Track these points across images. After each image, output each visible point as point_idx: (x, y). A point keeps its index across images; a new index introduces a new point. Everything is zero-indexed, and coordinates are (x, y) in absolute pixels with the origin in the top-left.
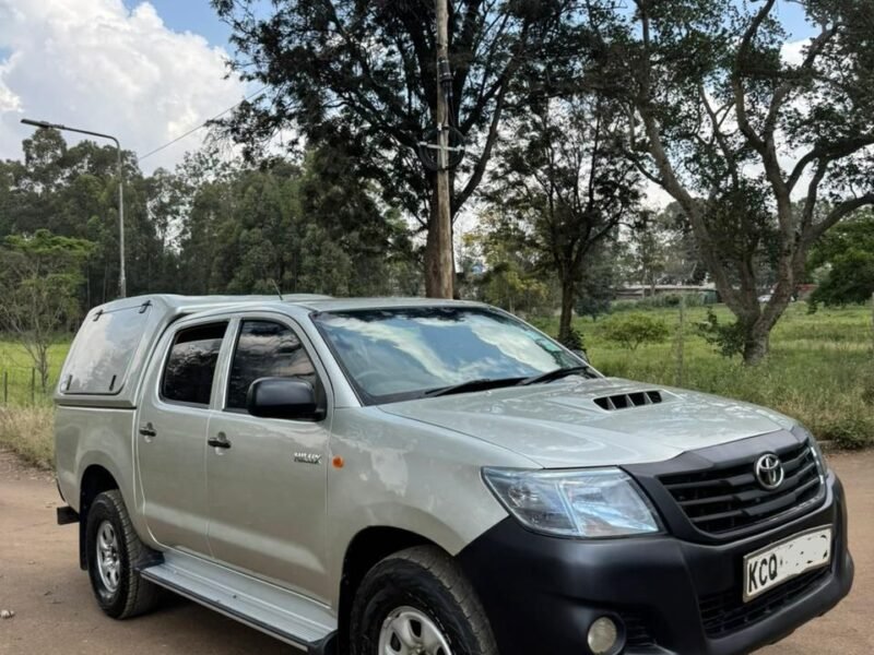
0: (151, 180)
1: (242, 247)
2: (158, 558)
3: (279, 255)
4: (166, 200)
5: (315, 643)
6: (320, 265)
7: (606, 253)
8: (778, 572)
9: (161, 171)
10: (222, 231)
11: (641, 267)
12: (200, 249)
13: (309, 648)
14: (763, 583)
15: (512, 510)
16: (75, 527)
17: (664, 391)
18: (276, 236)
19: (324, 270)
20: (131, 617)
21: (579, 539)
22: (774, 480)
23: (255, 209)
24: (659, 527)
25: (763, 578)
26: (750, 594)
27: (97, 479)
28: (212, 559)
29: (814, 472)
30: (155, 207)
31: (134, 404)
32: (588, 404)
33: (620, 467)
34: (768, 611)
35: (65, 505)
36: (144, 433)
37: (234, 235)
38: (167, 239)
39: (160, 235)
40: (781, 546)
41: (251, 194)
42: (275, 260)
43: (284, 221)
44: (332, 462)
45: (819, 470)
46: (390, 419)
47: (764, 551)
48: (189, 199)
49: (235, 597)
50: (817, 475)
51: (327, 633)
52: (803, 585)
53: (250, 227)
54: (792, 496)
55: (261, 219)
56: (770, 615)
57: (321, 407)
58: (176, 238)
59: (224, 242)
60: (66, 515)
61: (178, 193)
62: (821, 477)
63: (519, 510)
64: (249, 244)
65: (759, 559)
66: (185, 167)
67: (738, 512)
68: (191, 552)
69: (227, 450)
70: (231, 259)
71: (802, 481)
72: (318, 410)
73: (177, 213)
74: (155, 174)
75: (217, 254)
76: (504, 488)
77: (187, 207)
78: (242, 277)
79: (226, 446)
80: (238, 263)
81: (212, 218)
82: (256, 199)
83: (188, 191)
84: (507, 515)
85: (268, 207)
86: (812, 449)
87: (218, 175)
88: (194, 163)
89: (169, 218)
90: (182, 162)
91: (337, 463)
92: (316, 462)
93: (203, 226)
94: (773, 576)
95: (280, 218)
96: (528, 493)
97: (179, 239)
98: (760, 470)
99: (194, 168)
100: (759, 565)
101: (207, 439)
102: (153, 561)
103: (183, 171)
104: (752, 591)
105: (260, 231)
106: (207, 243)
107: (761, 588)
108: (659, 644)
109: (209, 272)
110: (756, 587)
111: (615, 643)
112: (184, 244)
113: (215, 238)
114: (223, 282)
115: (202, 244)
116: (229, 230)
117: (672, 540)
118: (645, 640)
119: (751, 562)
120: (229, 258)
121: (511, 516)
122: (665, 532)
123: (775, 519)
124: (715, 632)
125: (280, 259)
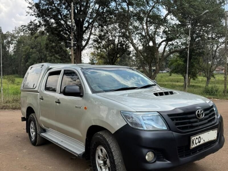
0: (6, 34)
1: (30, 54)
2: (44, 131)
3: (40, 56)
4: (10, 40)
5: (79, 154)
6: (52, 59)
7: (127, 59)
8: (201, 141)
9: (8, 32)
10: (25, 49)
11: (136, 63)
12: (19, 54)
13: (78, 156)
14: (196, 144)
15: (128, 122)
16: (25, 122)
17: (174, 91)
18: (40, 51)
19: (53, 61)
20: (38, 145)
21: (145, 130)
22: (201, 116)
23: (34, 44)
24: (167, 128)
25: (196, 143)
26: (192, 147)
27: (30, 110)
28: (56, 131)
29: (214, 114)
30: (7, 42)
31: (39, 91)
32: (152, 95)
33: (157, 112)
34: (198, 152)
35: (23, 116)
36: (41, 99)
37: (28, 50)
38: (10, 51)
39: (8, 49)
40: (202, 134)
41: (33, 39)
42: (40, 57)
43: (42, 47)
44: (84, 108)
45: (216, 114)
46: (99, 97)
47: (197, 136)
48: (16, 40)
49: (62, 141)
50: (215, 115)
51: (83, 152)
52: (209, 145)
53: (33, 48)
54: (207, 121)
55: (36, 47)
56: (198, 153)
57: (82, 94)
58: (12, 51)
59: (25, 52)
60: (23, 119)
61: (13, 38)
62: (216, 116)
63: (130, 122)
64: (32, 53)
65: (195, 137)
66: (15, 31)
67: (190, 125)
68: (52, 130)
69: (60, 104)
70: (27, 57)
71: (210, 117)
72: (81, 94)
73: (13, 43)
74: (7, 33)
75: (23, 55)
76: (126, 116)
77: (15, 42)
78: (30, 62)
79: (59, 103)
80: (29, 58)
81: (22, 45)
82: (34, 41)
83: (15, 37)
84: (126, 123)
85: (37, 43)
86: (214, 108)
87: (24, 33)
88: (17, 30)
89: (10, 45)
90: (14, 29)
91: (85, 108)
92: (80, 108)
93: (20, 48)
94: (199, 142)
95: (41, 46)
96: (132, 118)
97: (13, 51)
98: (197, 114)
99: (18, 31)
100: (195, 139)
101: (55, 101)
102: (43, 132)
103: (14, 32)
104: (193, 146)
105: (35, 49)
106: (21, 52)
107: (195, 145)
108: (166, 159)
109: (21, 60)
110: (194, 145)
111: (154, 158)
112: (14, 52)
113: (23, 51)
114: (25, 63)
115: (19, 53)
116: (27, 49)
117: (171, 132)
118: (162, 158)
119: (193, 138)
120: (27, 56)
121: (127, 124)
122: (169, 129)
123: (201, 127)
124: (182, 156)
125: (41, 57)
